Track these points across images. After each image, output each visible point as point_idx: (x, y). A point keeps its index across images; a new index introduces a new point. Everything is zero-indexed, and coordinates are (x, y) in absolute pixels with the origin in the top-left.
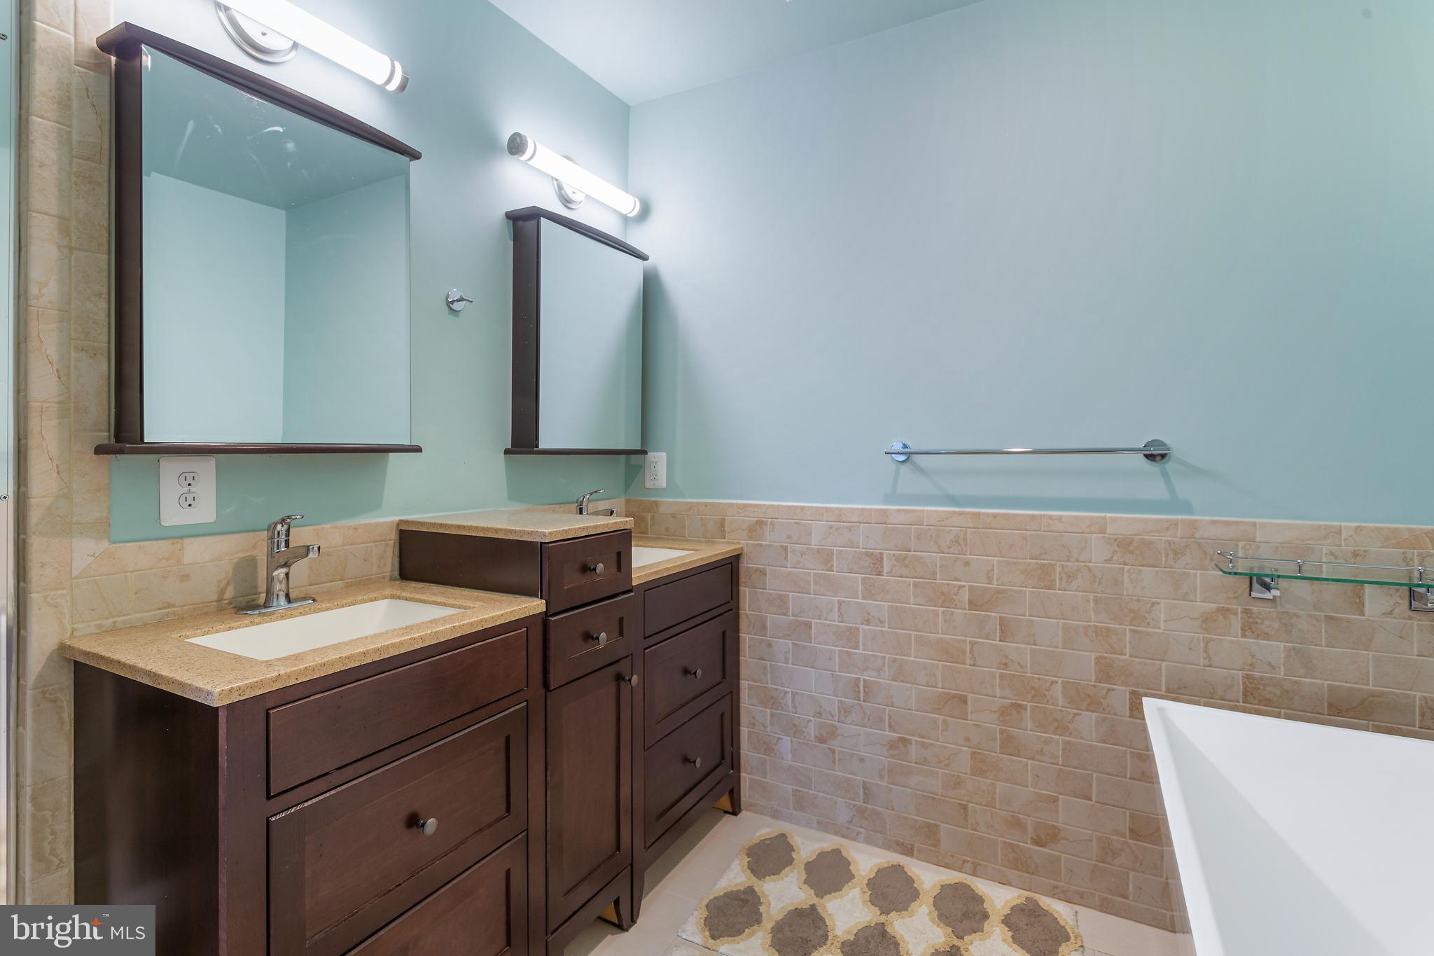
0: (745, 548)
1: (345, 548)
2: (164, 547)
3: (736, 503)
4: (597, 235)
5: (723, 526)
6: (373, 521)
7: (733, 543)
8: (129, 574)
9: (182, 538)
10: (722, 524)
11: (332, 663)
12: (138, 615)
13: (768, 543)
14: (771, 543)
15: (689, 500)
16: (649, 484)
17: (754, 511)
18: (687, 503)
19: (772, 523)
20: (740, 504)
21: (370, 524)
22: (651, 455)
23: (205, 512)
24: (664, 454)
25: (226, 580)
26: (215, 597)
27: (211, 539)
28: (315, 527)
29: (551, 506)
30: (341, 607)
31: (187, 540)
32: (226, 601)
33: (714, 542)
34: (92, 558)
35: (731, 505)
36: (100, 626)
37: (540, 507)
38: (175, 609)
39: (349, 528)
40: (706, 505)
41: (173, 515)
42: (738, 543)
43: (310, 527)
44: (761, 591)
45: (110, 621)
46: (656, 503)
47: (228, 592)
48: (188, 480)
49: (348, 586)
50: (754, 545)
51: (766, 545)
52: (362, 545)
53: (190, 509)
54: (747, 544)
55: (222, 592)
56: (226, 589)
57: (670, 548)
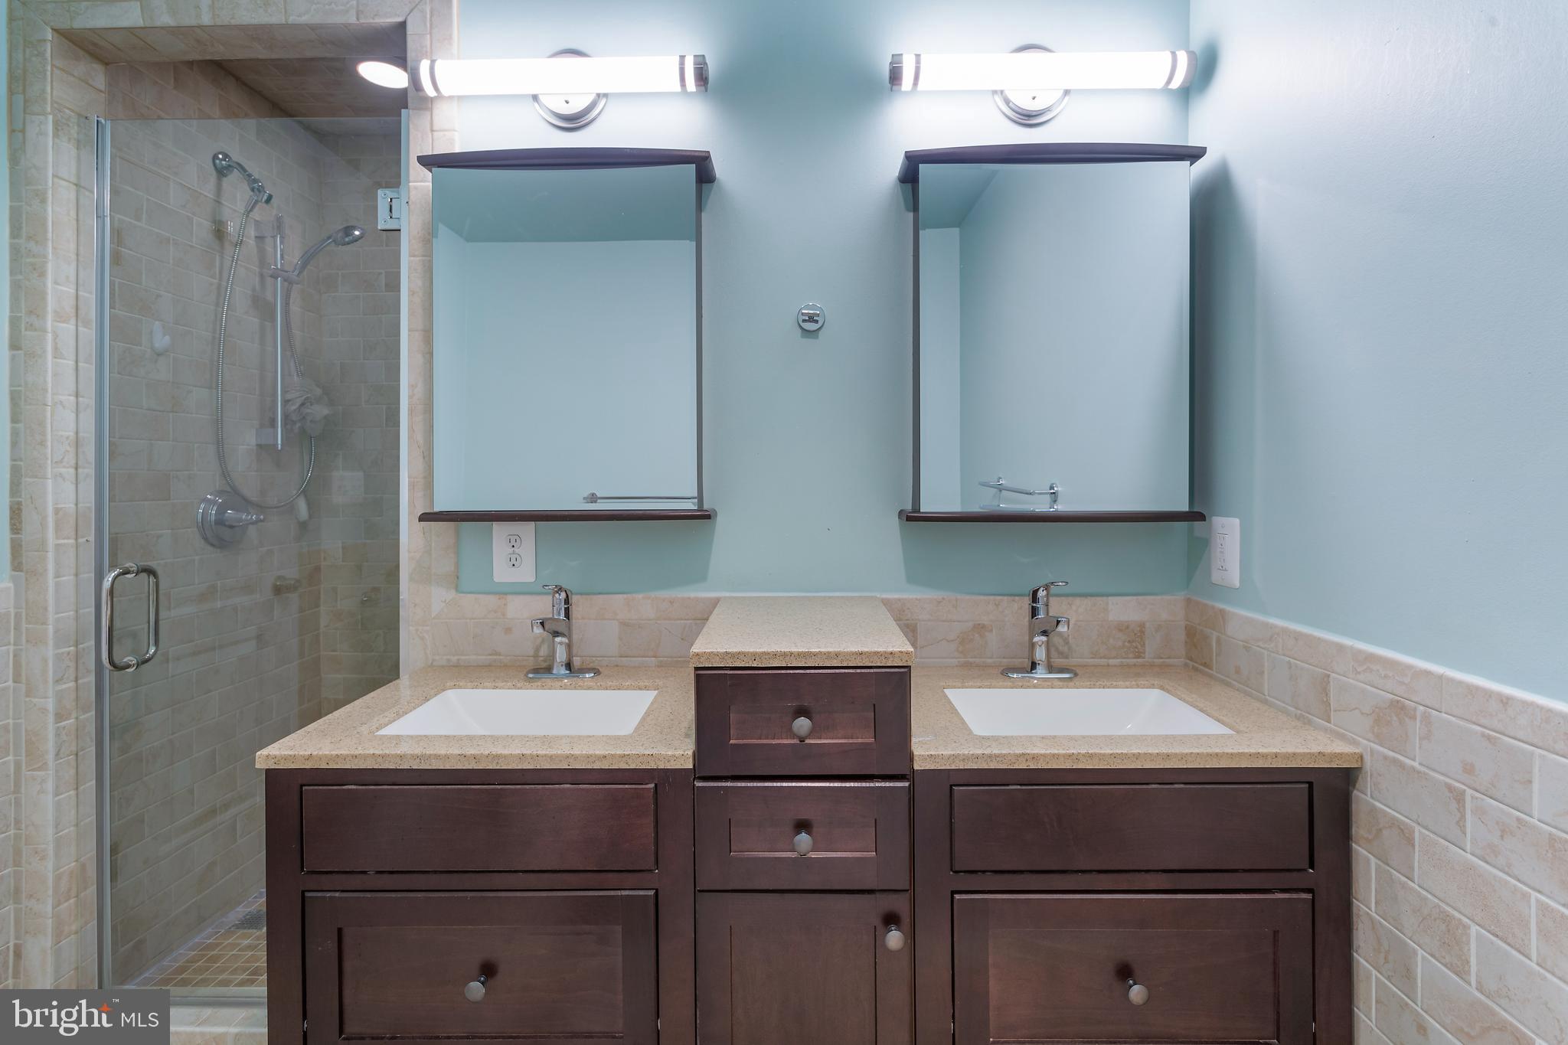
0: (1367, 759)
1: (659, 622)
2: (492, 600)
3: (1352, 647)
4: (1085, 153)
5: (1325, 691)
6: (692, 595)
7: (1342, 737)
8: (468, 621)
9: (506, 594)
10: (1323, 685)
11: (365, 757)
12: (474, 657)
13: (1416, 764)
14: (1423, 769)
15: (1273, 621)
16: (1216, 577)
17: (1386, 676)
18: (1266, 625)
19: (1426, 719)
20: (1360, 651)
21: (689, 598)
22: (1218, 521)
23: (526, 573)
24: (1237, 521)
25: (541, 639)
26: (531, 653)
27: (528, 598)
28: (625, 596)
29: (992, 597)
30: (604, 689)
31: (510, 597)
32: (542, 659)
33: (1310, 722)
34: (444, 604)
35: (1341, 648)
36: (448, 660)
37: (968, 597)
38: (501, 657)
39: (664, 601)
40: (1298, 636)
41: (502, 573)
42: (1355, 743)
43: (621, 596)
44: (1404, 879)
45: (456, 658)
46: (1222, 612)
47: (542, 649)
48: (514, 541)
49: (660, 666)
50: (1386, 758)
51: (1413, 768)
52: (679, 622)
53: (513, 569)
54: (1372, 751)
55: (537, 649)
56: (540, 647)
57: (1201, 710)
